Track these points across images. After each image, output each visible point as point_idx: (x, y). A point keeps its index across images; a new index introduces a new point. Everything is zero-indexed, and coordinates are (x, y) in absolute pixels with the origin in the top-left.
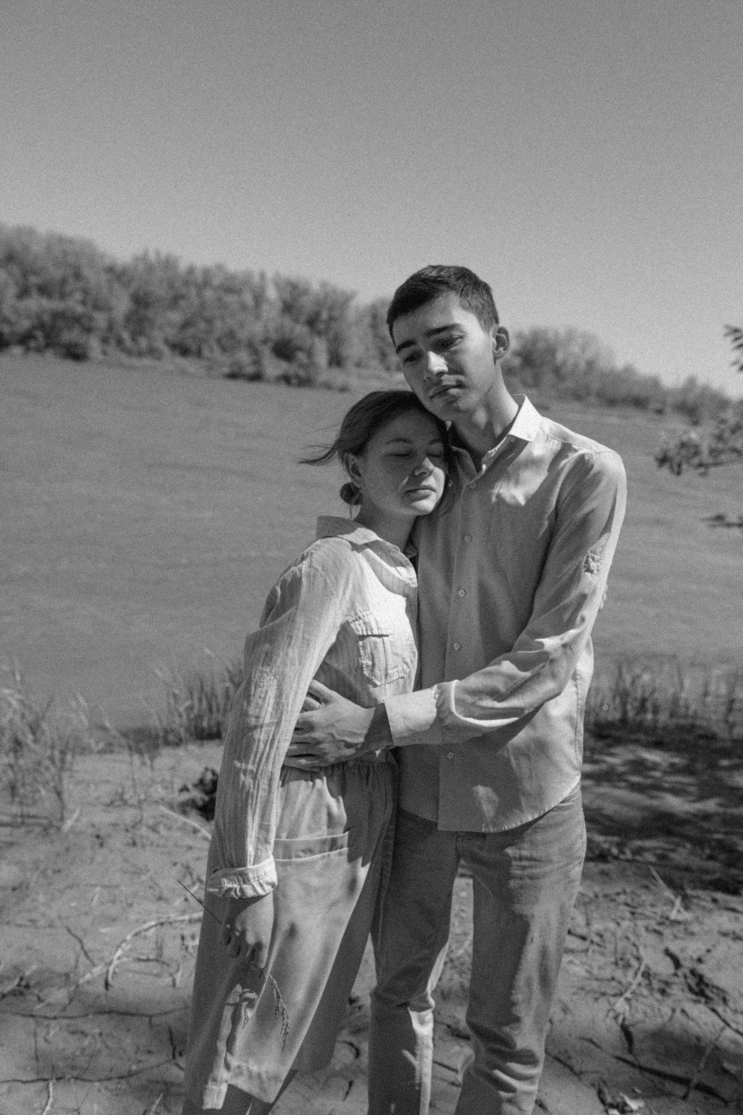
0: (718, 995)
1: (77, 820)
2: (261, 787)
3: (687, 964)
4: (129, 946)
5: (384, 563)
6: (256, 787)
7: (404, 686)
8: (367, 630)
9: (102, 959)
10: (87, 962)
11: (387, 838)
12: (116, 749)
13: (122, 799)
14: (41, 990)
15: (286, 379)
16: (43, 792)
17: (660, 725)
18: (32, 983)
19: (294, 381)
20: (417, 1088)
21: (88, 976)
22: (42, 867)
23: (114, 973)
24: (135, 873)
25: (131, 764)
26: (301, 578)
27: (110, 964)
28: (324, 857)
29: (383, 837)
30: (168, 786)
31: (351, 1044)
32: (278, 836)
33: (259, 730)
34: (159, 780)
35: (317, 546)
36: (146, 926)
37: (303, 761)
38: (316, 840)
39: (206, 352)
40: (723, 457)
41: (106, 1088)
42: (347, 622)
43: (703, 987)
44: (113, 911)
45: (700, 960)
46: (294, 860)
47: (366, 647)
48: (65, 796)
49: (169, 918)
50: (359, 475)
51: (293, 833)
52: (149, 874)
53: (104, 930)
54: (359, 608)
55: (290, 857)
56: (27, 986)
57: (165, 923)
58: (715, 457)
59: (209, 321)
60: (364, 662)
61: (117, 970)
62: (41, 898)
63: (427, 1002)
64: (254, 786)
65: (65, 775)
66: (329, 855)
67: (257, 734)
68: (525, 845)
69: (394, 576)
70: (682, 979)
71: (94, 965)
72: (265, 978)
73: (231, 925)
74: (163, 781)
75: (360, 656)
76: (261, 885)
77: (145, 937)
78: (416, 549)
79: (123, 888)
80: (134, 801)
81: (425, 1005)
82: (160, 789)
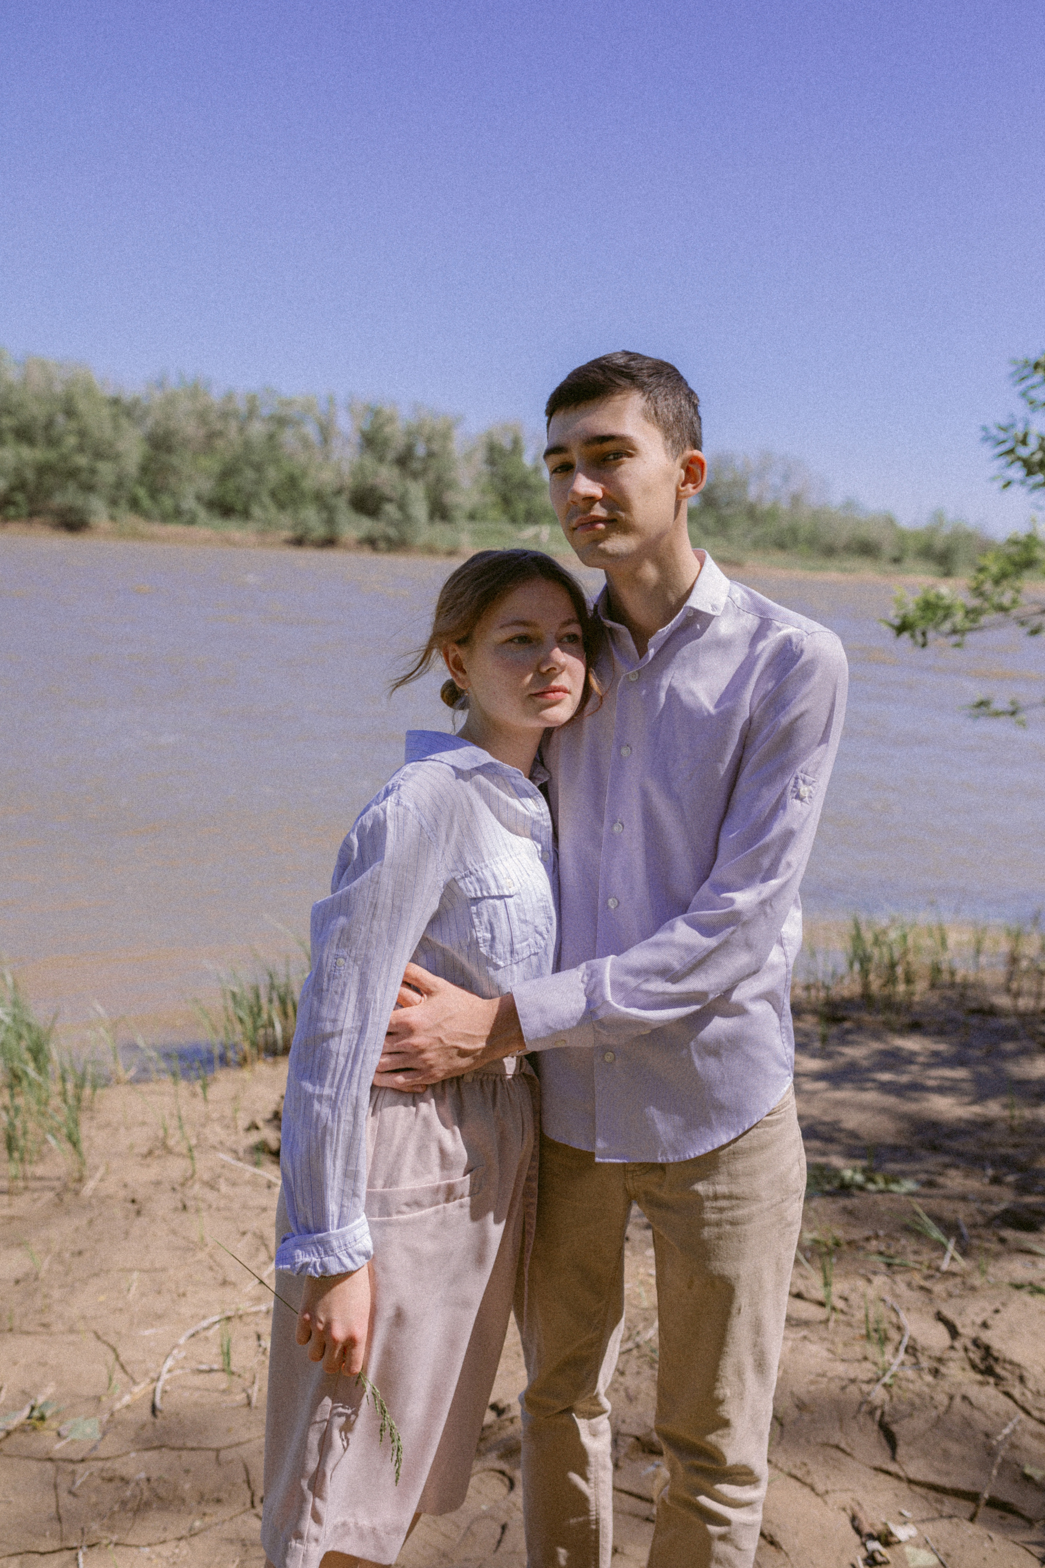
0: (1012, 1373)
1: (102, 1180)
2: (343, 1119)
3: (968, 1331)
4: (183, 1354)
5: (502, 795)
6: (336, 1119)
7: (539, 967)
8: (481, 890)
9: (146, 1373)
10: (126, 1379)
11: (528, 1179)
12: (154, 1076)
13: (165, 1146)
14: (61, 1423)
15: (371, 542)
16: (53, 1142)
17: (917, 998)
18: (48, 1414)
19: (382, 545)
20: (594, 1527)
21: (127, 1399)
22: (56, 1248)
23: (165, 1392)
24: (188, 1249)
25: (176, 1095)
26: (385, 821)
27: (158, 1379)
28: (437, 1212)
29: (524, 1178)
30: (229, 1125)
31: (502, 1472)
32: (371, 1185)
33: (337, 1039)
34: (215, 1115)
35: (406, 774)
36: (205, 1324)
37: (400, 1079)
38: (426, 1188)
39: (256, 511)
40: (983, 620)
41: (159, 1555)
42: (454, 879)
43: (992, 1362)
44: (160, 1304)
45: (985, 1325)
46: (395, 1217)
47: (482, 914)
48: (84, 1145)
49: (238, 1310)
50: (464, 672)
51: (391, 1181)
52: (207, 1250)
53: (148, 1332)
54: (469, 859)
55: (389, 1215)
56: (42, 1418)
57: (234, 1317)
58: (974, 621)
59: (258, 468)
60: (479, 935)
61: (168, 1388)
62: (56, 1294)
63: (599, 1404)
64: (333, 1116)
65: (83, 1118)
66: (444, 1208)
67: (334, 1044)
68: (722, 1178)
69: (517, 811)
70: (962, 1354)
71: (135, 1383)
72: (364, 1386)
73: (310, 1314)
74: (223, 1117)
75: (474, 927)
76: (350, 1256)
77: (206, 1339)
78: (549, 771)
79: (171, 1272)
80: (182, 1148)
81: (598, 1408)
82: (218, 1129)
